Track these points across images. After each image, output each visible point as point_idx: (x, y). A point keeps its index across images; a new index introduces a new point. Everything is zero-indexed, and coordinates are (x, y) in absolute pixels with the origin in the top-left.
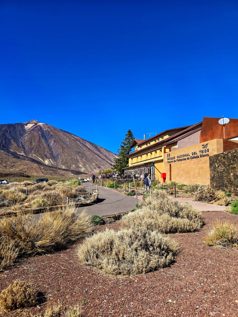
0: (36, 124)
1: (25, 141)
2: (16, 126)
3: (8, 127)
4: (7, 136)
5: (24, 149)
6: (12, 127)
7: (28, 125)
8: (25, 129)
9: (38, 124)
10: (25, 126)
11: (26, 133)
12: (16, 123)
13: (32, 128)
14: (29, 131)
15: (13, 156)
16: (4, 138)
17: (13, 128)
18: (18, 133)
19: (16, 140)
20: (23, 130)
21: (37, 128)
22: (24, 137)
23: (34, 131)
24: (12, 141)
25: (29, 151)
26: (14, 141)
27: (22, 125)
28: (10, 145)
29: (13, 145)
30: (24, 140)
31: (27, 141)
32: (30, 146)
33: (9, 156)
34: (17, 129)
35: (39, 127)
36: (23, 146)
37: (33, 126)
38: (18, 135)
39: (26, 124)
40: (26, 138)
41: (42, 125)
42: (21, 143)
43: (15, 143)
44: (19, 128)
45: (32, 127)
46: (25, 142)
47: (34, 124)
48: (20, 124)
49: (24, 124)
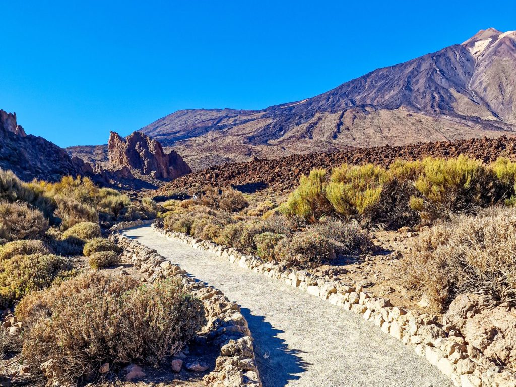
0: (495, 38)
1: (483, 87)
2: (450, 54)
3: (433, 59)
4: (439, 83)
5: (488, 106)
6: (441, 60)
7: (477, 44)
8: (472, 58)
9: (501, 36)
10: (470, 49)
11: (478, 65)
12: (447, 48)
13: (491, 49)
14: (483, 60)
15: (478, 127)
16: (433, 89)
17: (446, 61)
18: (460, 71)
19: (461, 88)
20: (468, 60)
21: (503, 46)
22: (477, 75)
23: (501, 56)
24: (453, 91)
25: (501, 110)
26: (458, 92)
27: (464, 51)
28: (453, 102)
29: (459, 101)
30: (481, 83)
31: (489, 85)
32: (501, 97)
33: (467, 126)
34: (453, 60)
35: (508, 43)
36: (482, 99)
37: (492, 43)
38: (462, 76)
39: (472, 44)
40: (483, 78)
41: (513, 37)
42: (476, 93)
43: (463, 96)
44: (458, 57)
45: (488, 47)
46: (485, 89)
47: (491, 40)
48: (456, 46)
49: (466, 45)
